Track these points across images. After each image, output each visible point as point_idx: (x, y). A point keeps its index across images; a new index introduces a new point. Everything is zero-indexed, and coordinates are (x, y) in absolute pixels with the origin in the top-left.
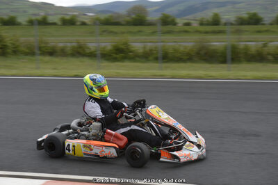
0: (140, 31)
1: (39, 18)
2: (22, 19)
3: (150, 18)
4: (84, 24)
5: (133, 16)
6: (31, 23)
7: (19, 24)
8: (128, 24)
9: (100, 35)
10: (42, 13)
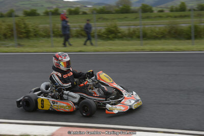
0: (126, 18)
1: (52, 10)
2: (41, 11)
3: (133, 8)
4: (85, 13)
5: (121, 7)
6: (47, 14)
7: (38, 15)
8: (117, 12)
9: (97, 21)
10: (55, 7)
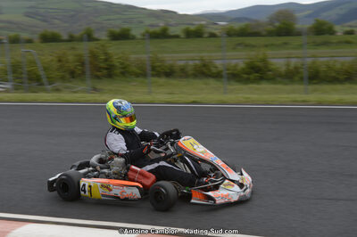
0: (286, 44)
1: (157, 29)
2: (137, 32)
3: (299, 26)
4: (213, 35)
5: (277, 24)
7: (133, 38)
8: (270, 34)
9: (234, 49)
10: (162, 24)
